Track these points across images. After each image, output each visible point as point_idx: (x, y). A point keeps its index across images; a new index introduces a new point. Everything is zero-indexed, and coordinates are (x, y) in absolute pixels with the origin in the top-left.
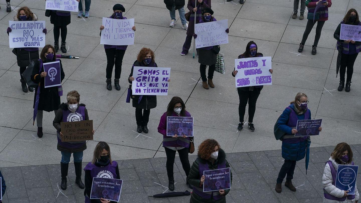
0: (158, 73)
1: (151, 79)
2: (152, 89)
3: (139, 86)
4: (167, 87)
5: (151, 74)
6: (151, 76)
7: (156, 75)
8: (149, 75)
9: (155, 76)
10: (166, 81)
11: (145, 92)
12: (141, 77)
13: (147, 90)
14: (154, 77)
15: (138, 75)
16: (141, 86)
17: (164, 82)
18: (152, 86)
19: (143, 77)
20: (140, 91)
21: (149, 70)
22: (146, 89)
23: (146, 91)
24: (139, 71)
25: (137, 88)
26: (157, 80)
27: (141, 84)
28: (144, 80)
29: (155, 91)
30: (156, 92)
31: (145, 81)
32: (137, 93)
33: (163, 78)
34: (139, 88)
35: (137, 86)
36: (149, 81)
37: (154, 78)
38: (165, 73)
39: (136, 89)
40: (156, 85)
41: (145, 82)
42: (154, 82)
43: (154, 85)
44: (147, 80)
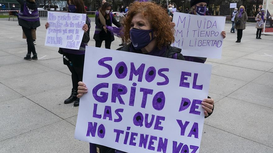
0: (163, 80)
1: (139, 96)
2: (142, 136)
3: (99, 116)
4: (196, 136)
5: (140, 80)
6: (139, 85)
7: (159, 84)
8: (132, 82)
9: (153, 85)
10: (192, 111)
11: (117, 140)
12: (106, 85)
13: (125, 133)
14: (151, 92)
15: (98, 76)
16: (108, 118)
17: (186, 115)
18: (144, 123)
19: (115, 86)
20: (102, 132)
21: (132, 65)
22: (122, 132)
23: (122, 137)
24: (101, 62)
25: (94, 120)
26: (159, 105)
27: (108, 111)
28: (117, 99)
29: (151, 143)
30: (156, 149)
31: (121, 102)
32: (93, 135)
33: (183, 99)
34: (100, 122)
35: (95, 115)
36: (132, 103)
37: (148, 95)
38: (190, 80)
39: (90, 124)
40: (158, 123)
41: (121, 106)
42: (150, 110)
43: (149, 121)
44: (126, 97)
